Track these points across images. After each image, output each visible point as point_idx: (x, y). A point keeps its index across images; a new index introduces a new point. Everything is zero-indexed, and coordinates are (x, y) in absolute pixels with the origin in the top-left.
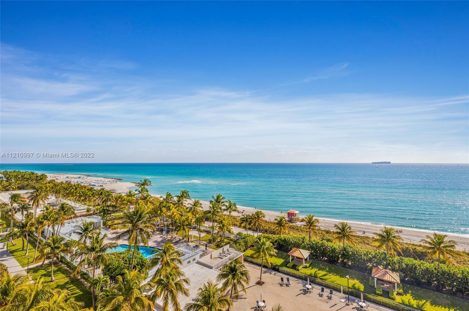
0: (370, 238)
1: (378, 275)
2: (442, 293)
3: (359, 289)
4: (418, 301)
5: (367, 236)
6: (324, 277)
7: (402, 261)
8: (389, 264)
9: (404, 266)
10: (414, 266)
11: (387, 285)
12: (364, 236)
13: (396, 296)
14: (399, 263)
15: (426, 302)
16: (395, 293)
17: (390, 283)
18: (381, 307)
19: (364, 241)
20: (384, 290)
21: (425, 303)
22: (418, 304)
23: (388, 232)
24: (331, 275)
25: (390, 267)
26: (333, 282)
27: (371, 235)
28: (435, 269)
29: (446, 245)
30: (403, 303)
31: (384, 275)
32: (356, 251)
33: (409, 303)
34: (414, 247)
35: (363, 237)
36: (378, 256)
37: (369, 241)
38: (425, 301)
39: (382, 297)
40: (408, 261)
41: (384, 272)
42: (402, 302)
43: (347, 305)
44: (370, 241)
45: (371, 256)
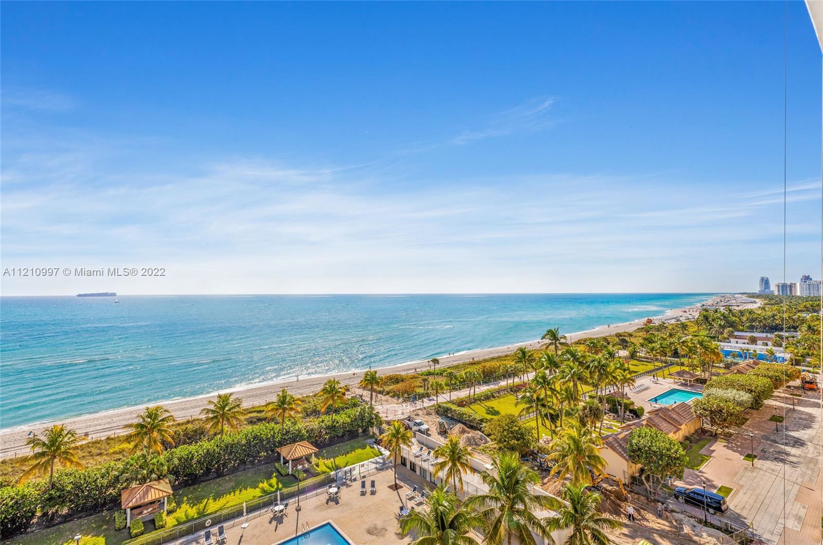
0: (102, 441)
1: (134, 500)
2: (223, 476)
4: (198, 506)
5: (93, 440)
7: (172, 455)
8: (152, 471)
9: (176, 462)
10: (190, 456)
11: (148, 509)
12: (89, 443)
13: (166, 518)
14: (168, 461)
15: (208, 500)
16: (165, 513)
17: (152, 503)
19: (90, 452)
20: (146, 522)
21: (207, 502)
22: (198, 511)
23: (152, 415)
25: (154, 476)
27: (103, 436)
28: (217, 446)
29: (232, 406)
30: (180, 523)
31: (146, 493)
32: (82, 476)
33: (187, 518)
34: (184, 427)
35: (86, 444)
36: (132, 465)
37: (100, 449)
38: (206, 500)
39: (144, 536)
40: (182, 451)
41: (144, 489)
42: (176, 523)
44: (103, 447)
45: (116, 473)
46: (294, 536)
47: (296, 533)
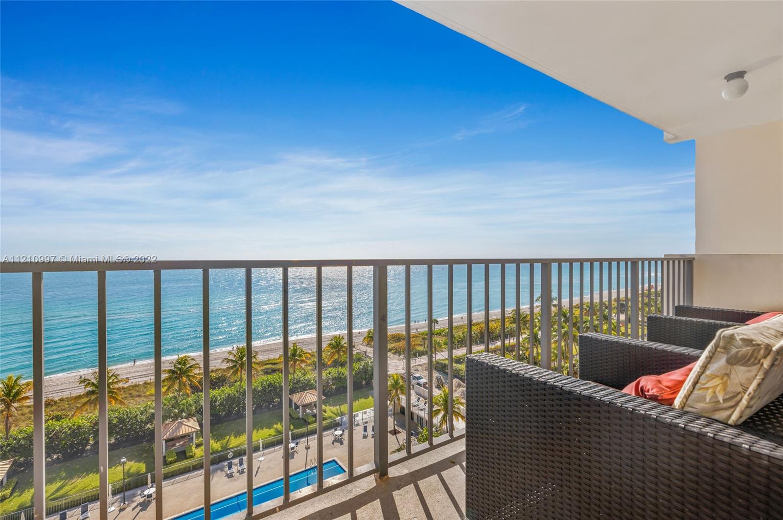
0: (140, 385)
1: (168, 434)
2: (242, 418)
3: (139, 471)
4: (221, 441)
5: (133, 384)
6: (57, 494)
7: (199, 398)
8: (182, 411)
10: (214, 399)
11: (180, 442)
12: (130, 386)
13: (195, 450)
14: (195, 403)
15: (230, 436)
16: (194, 447)
17: (183, 437)
18: (177, 478)
19: (131, 394)
20: (178, 452)
21: (229, 438)
22: (221, 445)
24: (73, 481)
25: (184, 414)
26: (82, 490)
27: (141, 381)
28: (237, 391)
31: (178, 428)
32: (125, 412)
33: (213, 450)
35: (127, 387)
36: (165, 405)
37: (138, 391)
38: (228, 437)
39: (177, 463)
41: (176, 425)
43: (121, 510)
44: (141, 390)
45: (153, 411)
46: (304, 469)
47: (306, 467)
